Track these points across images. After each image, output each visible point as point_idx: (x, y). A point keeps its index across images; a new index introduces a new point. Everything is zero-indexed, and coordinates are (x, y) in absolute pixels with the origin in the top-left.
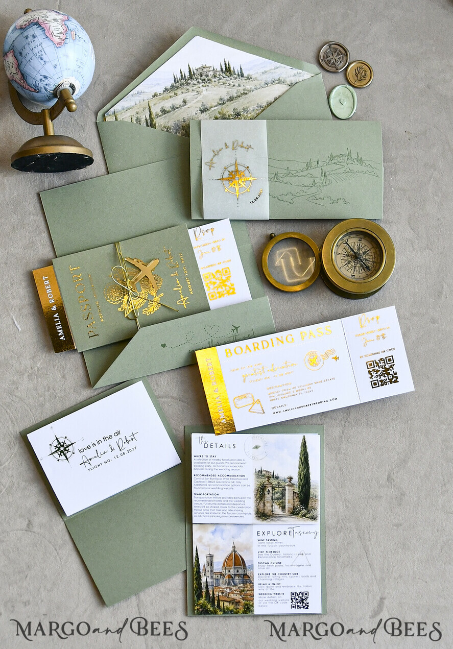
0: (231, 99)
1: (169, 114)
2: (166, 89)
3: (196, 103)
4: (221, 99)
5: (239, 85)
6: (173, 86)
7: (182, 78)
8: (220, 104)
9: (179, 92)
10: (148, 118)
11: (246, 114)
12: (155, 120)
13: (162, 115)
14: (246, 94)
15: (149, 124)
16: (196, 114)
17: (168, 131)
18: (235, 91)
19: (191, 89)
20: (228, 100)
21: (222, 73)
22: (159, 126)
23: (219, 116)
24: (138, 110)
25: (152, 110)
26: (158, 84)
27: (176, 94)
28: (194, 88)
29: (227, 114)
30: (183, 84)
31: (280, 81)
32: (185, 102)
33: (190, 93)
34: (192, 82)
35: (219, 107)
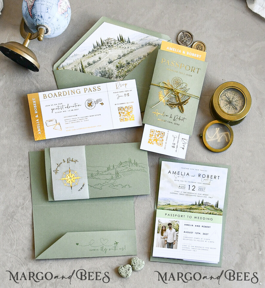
0: (124, 55)
1: (92, 65)
2: (90, 52)
3: (106, 59)
4: (119, 56)
5: (128, 47)
6: (93, 50)
7: (98, 45)
8: (119, 58)
9: (96, 53)
10: (81, 68)
11: (133, 63)
12: (85, 69)
13: (88, 66)
14: (132, 52)
15: (82, 71)
16: (106, 64)
17: (92, 75)
18: (126, 51)
20: (123, 56)
21: (119, 41)
22: (87, 72)
23: (119, 65)
24: (75, 65)
25: (83, 64)
26: (85, 50)
27: (95, 54)
28: (104, 51)
29: (123, 64)
30: (98, 49)
31: (150, 44)
32: (100, 58)
33: (102, 54)
34: (103, 48)
35: (118, 60)
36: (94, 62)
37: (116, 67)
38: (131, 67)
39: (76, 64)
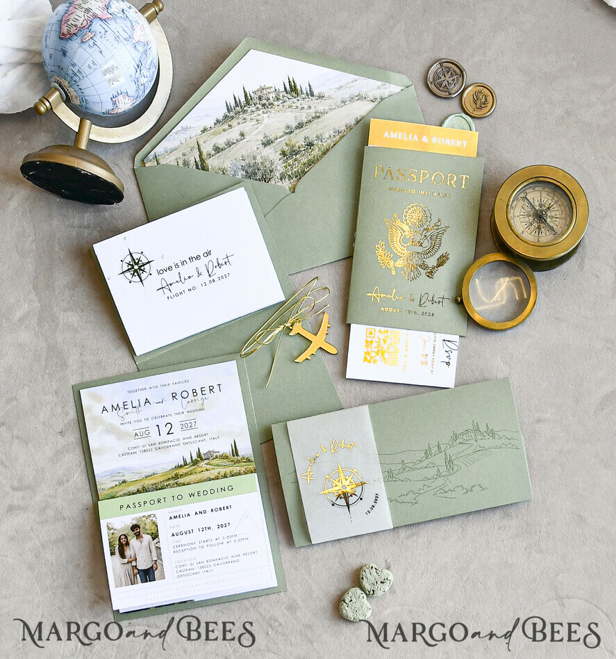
0: (300, 126)
1: (224, 152)
2: (218, 121)
3: (256, 135)
4: (288, 127)
5: (309, 107)
6: (226, 117)
7: (237, 105)
8: (287, 133)
9: (234, 122)
10: (198, 159)
11: (321, 143)
12: (206, 162)
13: (215, 154)
14: (319, 117)
15: (200, 167)
16: (258, 148)
17: (224, 174)
18: (305, 115)
19: (249, 118)
20: (297, 128)
21: (287, 93)
22: (213, 169)
23: (287, 148)
25: (202, 149)
26: (207, 116)
27: (230, 126)
28: (253, 116)
29: (297, 145)
30: (239, 112)
31: (360, 97)
32: (242, 135)
33: (247, 123)
34: (249, 109)
35: (286, 137)
36: (229, 144)
37: (280, 154)
38: (316, 152)
39: (187, 151)
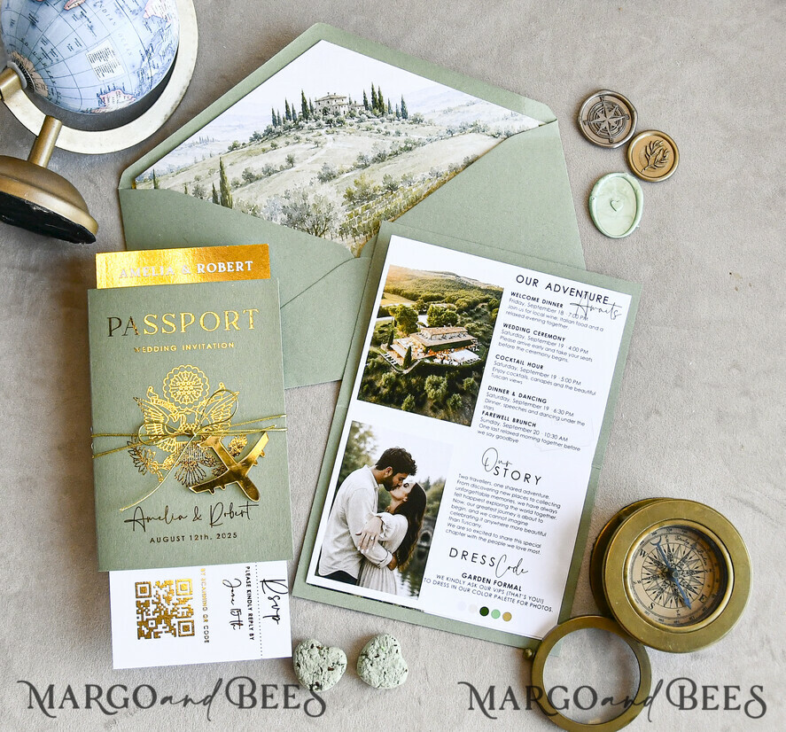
0: (380, 159)
1: (259, 182)
2: (257, 137)
3: (312, 163)
4: (362, 158)
5: (398, 134)
6: (269, 131)
7: (288, 116)
8: (358, 167)
9: (281, 141)
10: (218, 189)
11: (408, 188)
12: (231, 194)
13: (245, 185)
14: (410, 149)
15: (219, 201)
16: (311, 183)
17: (254, 215)
18: (389, 144)
19: (304, 137)
20: (375, 160)
21: (367, 109)
22: (239, 205)
23: (356, 189)
24: (198, 174)
25: (227, 175)
26: (240, 125)
27: (274, 146)
28: (310, 136)
29: (372, 186)
30: (290, 127)
31: (476, 129)
32: (291, 161)
33: (301, 145)
34: (306, 125)
35: (357, 172)
36: (269, 172)
37: (345, 196)
38: (399, 200)
39: (203, 173)
